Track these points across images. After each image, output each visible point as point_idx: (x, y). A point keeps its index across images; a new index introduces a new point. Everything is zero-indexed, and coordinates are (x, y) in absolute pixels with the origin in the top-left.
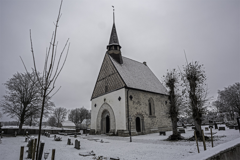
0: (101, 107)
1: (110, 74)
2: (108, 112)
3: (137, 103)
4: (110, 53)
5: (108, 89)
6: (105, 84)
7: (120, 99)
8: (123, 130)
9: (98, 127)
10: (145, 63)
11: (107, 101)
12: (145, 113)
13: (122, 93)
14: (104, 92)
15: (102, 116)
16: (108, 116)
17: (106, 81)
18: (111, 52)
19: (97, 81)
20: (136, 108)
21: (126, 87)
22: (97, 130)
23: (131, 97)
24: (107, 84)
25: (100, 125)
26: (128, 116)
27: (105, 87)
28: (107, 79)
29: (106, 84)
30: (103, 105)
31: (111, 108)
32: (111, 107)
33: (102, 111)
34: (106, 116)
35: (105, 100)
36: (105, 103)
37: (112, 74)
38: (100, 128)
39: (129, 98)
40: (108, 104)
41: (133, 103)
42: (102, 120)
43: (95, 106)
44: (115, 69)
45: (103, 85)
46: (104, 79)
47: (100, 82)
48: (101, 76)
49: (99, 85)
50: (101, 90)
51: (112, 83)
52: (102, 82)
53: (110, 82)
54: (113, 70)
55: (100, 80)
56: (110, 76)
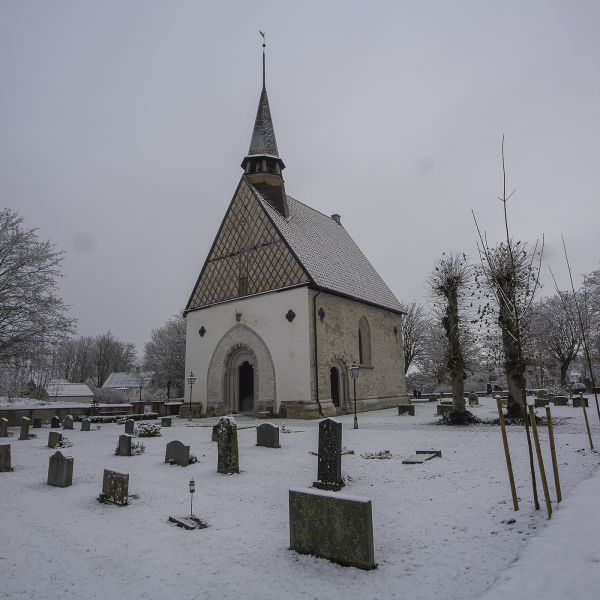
0: (224, 336)
1: (256, 242)
2: (251, 353)
3: (333, 330)
4: (256, 181)
5: (251, 286)
6: (238, 272)
7: (291, 316)
8: (301, 403)
9: (211, 392)
10: (336, 217)
11: (247, 320)
12: (351, 356)
13: (300, 300)
14: (235, 293)
15: (227, 363)
16: (246, 363)
17: (240, 262)
18: (258, 177)
19: (208, 261)
20: (333, 344)
21: (312, 285)
22: (208, 403)
23: (322, 314)
24: (247, 270)
25: (219, 389)
26: (315, 365)
27: (239, 279)
28: (247, 258)
29: (240, 271)
30: (230, 331)
31: (263, 342)
32: (260, 338)
33: (227, 348)
34: (239, 362)
35: (238, 316)
36: (238, 327)
37: (264, 245)
38: (220, 398)
39: (318, 315)
40: (249, 329)
41: (327, 331)
42: (227, 376)
43: (202, 332)
44: (273, 231)
45: (231, 273)
46: (232, 254)
47: (219, 264)
48: (222, 247)
49: (216, 273)
50: (225, 288)
51: (265, 270)
52: (225, 263)
53: (255, 267)
54: (266, 234)
55: (218, 259)
56: (255, 248)
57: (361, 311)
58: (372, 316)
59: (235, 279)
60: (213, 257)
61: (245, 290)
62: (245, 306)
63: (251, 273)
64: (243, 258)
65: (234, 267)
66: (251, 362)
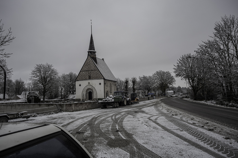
1: (92, 69)
2: (92, 90)
3: (107, 86)
4: (91, 56)
6: (88, 74)
7: (100, 84)
9: (83, 97)
10: (103, 59)
11: (91, 84)
12: (109, 90)
13: (102, 81)
14: (88, 78)
15: (86, 91)
16: (90, 92)
19: (81, 71)
20: (107, 88)
21: (104, 79)
24: (90, 74)
25: (85, 96)
26: (104, 92)
27: (89, 76)
28: (90, 72)
30: (87, 85)
31: (95, 88)
33: (87, 89)
34: (89, 91)
35: (89, 83)
36: (89, 85)
37: (94, 70)
38: (85, 98)
39: (105, 84)
40: (92, 86)
42: (86, 94)
43: (80, 85)
44: (96, 68)
45: (87, 74)
46: (87, 71)
47: (84, 72)
48: (84, 69)
49: (83, 74)
50: (85, 77)
51: (94, 75)
52: (85, 72)
53: (92, 74)
54: (94, 68)
55: (84, 71)
56: (92, 70)
57: (110, 82)
58: (112, 83)
59: (88, 76)
60: (82, 70)
61: (90, 78)
62: (90, 81)
63: (91, 75)
64: (89, 72)
65: (87, 73)
66: (91, 91)
